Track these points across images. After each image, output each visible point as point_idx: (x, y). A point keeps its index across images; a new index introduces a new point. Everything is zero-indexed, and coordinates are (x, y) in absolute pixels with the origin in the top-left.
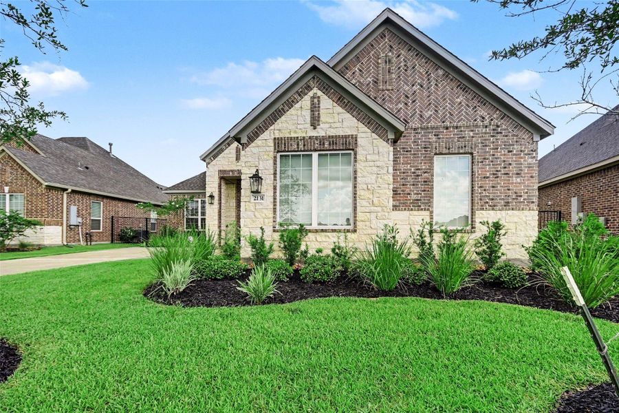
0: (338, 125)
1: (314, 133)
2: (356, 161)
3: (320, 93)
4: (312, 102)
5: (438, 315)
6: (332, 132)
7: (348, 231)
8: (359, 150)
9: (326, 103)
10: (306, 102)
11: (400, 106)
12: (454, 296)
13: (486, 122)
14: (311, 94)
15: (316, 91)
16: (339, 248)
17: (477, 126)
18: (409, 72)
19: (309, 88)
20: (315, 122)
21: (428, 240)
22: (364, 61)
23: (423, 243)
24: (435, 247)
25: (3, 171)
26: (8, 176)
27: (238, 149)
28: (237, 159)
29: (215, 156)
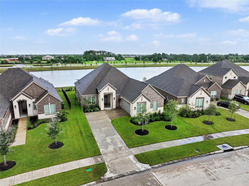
8: (147, 103)
9: (143, 98)
11: (150, 95)
15: (142, 96)
18: (151, 91)
22: (146, 90)
25: (47, 99)
26: (49, 100)
27: (108, 88)
28: (108, 90)
29: (103, 90)
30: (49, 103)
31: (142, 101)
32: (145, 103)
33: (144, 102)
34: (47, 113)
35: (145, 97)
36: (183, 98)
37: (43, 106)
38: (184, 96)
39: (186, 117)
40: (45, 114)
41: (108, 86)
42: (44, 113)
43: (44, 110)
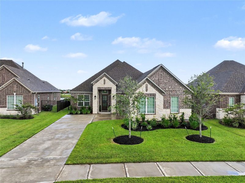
0: (152, 91)
1: (146, 93)
2: (155, 99)
3: (148, 84)
4: (146, 85)
5: (176, 131)
6: (150, 93)
7: (154, 114)
8: (156, 97)
9: (149, 86)
10: (144, 85)
11: (164, 85)
12: (177, 128)
13: (182, 90)
14: (146, 84)
15: (147, 83)
16: (154, 119)
17: (180, 91)
18: (166, 78)
19: (145, 82)
20: (147, 90)
21: (171, 117)
22: (156, 74)
23: (170, 117)
24: (172, 118)
25: (13, 87)
26: (15, 89)
27: (104, 80)
28: (104, 83)
29: (96, 82)
30: (15, 94)
31: (148, 92)
32: (154, 96)
33: (151, 95)
34: (11, 108)
35: (153, 85)
36: (232, 96)
37: (6, 96)
38: (233, 92)
39: (239, 127)
40: (7, 109)
41: (105, 78)
42: (6, 107)
43: (6, 102)
